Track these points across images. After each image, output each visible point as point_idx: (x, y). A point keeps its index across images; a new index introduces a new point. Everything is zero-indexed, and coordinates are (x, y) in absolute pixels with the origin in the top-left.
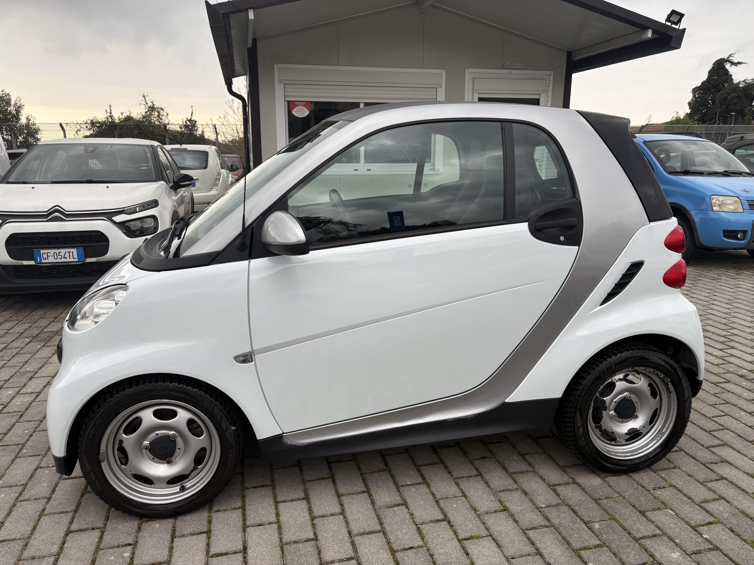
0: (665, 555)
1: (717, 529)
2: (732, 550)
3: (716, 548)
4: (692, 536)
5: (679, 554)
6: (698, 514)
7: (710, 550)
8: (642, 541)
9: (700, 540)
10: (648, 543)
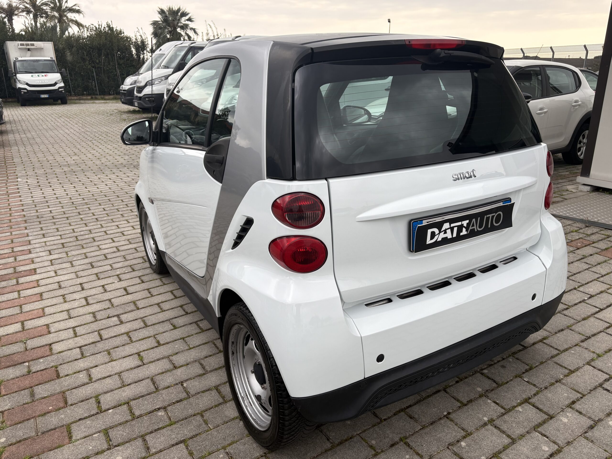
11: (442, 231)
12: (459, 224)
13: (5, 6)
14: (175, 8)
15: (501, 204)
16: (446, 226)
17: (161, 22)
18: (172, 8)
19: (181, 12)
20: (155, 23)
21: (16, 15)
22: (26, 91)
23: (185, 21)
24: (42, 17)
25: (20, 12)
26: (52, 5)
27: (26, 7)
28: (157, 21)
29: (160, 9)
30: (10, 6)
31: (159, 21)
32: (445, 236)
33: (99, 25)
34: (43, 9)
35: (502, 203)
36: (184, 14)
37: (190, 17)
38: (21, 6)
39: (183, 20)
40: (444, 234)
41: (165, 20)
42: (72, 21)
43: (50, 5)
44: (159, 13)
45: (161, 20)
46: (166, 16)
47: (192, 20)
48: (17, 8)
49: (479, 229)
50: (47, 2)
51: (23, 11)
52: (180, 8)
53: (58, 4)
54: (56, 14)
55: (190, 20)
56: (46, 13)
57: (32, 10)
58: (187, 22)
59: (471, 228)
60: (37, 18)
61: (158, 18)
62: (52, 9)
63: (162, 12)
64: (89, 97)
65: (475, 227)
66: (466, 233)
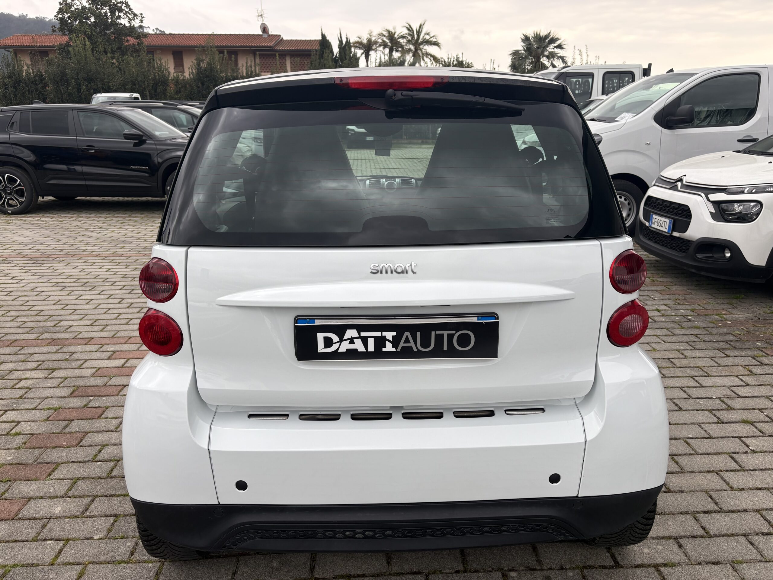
0: (65, 504)
1: (48, 557)
2: (21, 549)
3: (35, 540)
4: (61, 533)
5: (57, 512)
6: (75, 554)
7: (38, 534)
8: (90, 499)
9: (53, 535)
10: (86, 501)
11: (344, 339)
12: (378, 334)
13: (365, 41)
14: (543, 33)
15: (475, 320)
16: (351, 333)
17: (523, 52)
18: (539, 34)
19: (551, 37)
20: (515, 54)
21: (373, 50)
22: (353, 132)
23: (554, 48)
24: (397, 51)
25: (378, 47)
26: (410, 38)
27: (384, 41)
28: (518, 51)
29: (524, 35)
30: (369, 41)
31: (521, 50)
32: (352, 347)
33: (448, 59)
34: (399, 42)
35: (476, 318)
36: (553, 41)
37: (560, 44)
38: (380, 41)
39: (551, 49)
40: (350, 343)
41: (529, 49)
42: (427, 54)
43: (408, 38)
44: (523, 41)
45: (524, 48)
46: (530, 44)
47: (563, 46)
48: (376, 42)
49: (421, 349)
50: (405, 35)
51: (380, 46)
52: (550, 33)
53: (416, 36)
54: (412, 47)
55: (560, 47)
56: (402, 47)
57: (389, 44)
58: (556, 50)
59: (402, 344)
60: (392, 52)
61: (520, 46)
62: (409, 42)
63: (526, 39)
64: (420, 141)
65: (412, 344)
66: (394, 350)
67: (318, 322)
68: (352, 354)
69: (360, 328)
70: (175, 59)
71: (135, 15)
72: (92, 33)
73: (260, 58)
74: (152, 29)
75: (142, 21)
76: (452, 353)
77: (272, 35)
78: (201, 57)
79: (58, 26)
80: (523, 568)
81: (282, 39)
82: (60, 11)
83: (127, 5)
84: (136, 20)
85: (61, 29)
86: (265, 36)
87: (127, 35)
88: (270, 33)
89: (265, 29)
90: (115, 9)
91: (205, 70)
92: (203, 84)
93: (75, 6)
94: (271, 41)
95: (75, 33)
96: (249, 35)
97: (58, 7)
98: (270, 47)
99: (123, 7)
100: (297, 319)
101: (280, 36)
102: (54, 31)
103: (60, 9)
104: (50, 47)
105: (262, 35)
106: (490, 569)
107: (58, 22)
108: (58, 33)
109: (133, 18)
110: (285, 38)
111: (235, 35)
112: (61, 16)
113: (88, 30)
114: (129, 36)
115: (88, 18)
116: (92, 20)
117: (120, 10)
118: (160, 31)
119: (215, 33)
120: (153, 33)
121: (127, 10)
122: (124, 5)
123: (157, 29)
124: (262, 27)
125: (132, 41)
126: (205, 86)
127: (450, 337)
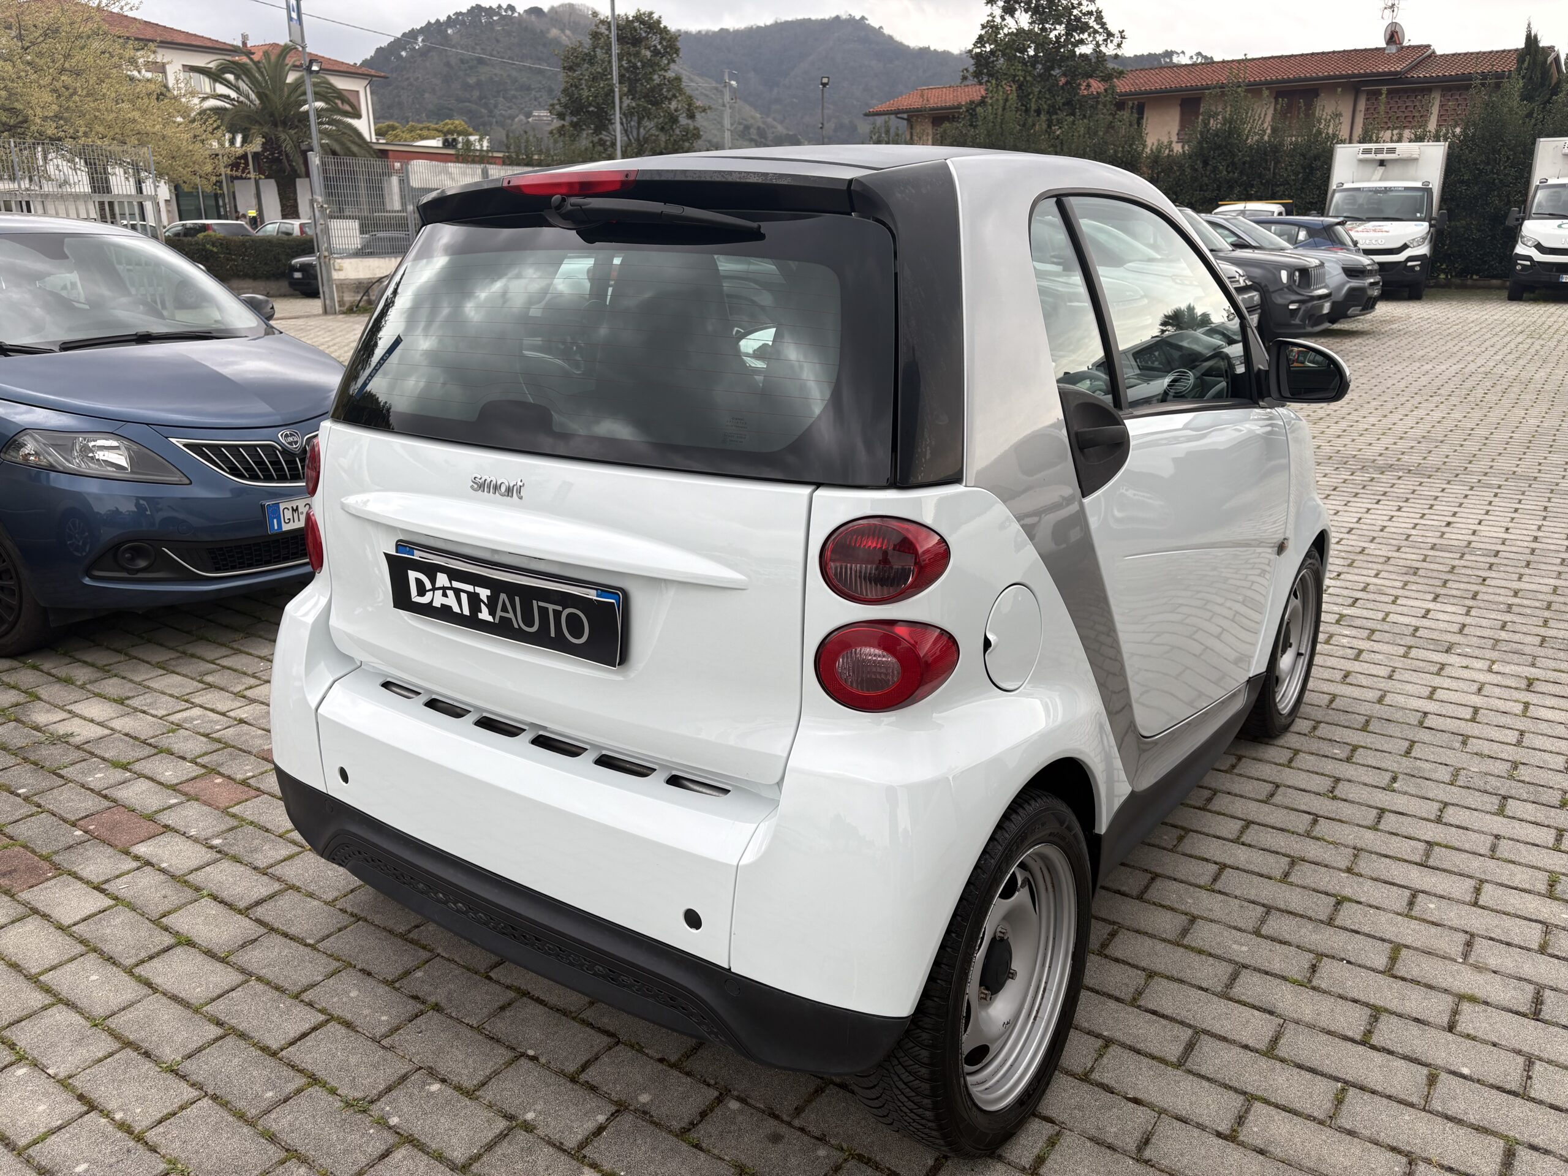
11: (436, 586)
32: (445, 601)
40: (442, 595)
59: (499, 612)
65: (511, 615)
66: (490, 619)
67: (417, 555)
68: (444, 614)
69: (453, 575)
70: (1183, 114)
71: (1110, 35)
72: (1025, 78)
73: (1368, 100)
74: (1188, 55)
75: (1119, 46)
76: (559, 644)
77: (1409, 47)
78: (1214, 109)
79: (972, 69)
80: (762, 1106)
81: (1434, 52)
82: (981, 40)
83: (1099, 18)
84: (1110, 45)
85: (977, 75)
86: (1393, 49)
87: (1089, 75)
88: (1406, 43)
89: (1393, 36)
90: (1077, 26)
91: (1217, 135)
92: (1206, 163)
93: (1006, 31)
94: (1401, 59)
95: (997, 79)
96: (1356, 51)
97: (979, 32)
98: (1396, 73)
99: (1092, 22)
100: (400, 545)
101: (1429, 46)
102: (964, 78)
103: (981, 37)
104: (954, 108)
105: (1384, 49)
106: (712, 1082)
107: (972, 62)
108: (971, 81)
109: (1105, 40)
110: (1439, 52)
111: (1323, 53)
112: (978, 50)
113: (1020, 73)
114: (1091, 77)
115: (1024, 50)
116: (1031, 52)
117: (1085, 28)
118: (1206, 57)
119: (1249, 57)
120: (1189, 62)
121: (1097, 27)
122: (1093, 18)
123: (1199, 54)
124: (1389, 32)
125: (1096, 86)
126: (1209, 168)
127: (557, 614)
